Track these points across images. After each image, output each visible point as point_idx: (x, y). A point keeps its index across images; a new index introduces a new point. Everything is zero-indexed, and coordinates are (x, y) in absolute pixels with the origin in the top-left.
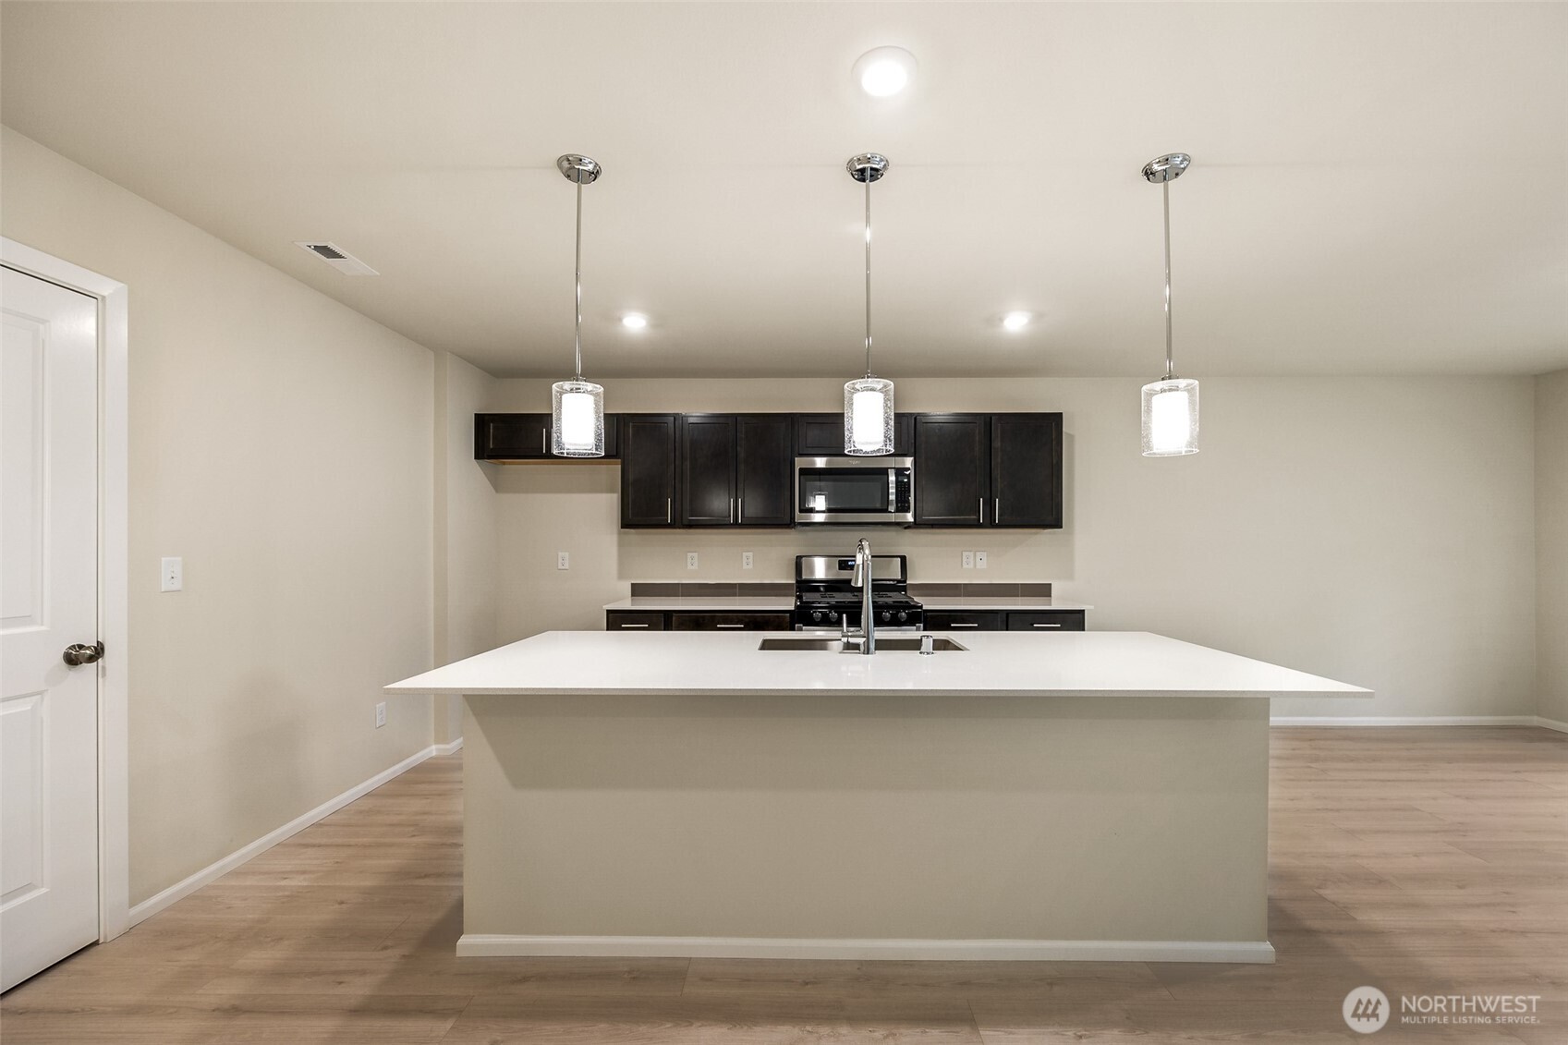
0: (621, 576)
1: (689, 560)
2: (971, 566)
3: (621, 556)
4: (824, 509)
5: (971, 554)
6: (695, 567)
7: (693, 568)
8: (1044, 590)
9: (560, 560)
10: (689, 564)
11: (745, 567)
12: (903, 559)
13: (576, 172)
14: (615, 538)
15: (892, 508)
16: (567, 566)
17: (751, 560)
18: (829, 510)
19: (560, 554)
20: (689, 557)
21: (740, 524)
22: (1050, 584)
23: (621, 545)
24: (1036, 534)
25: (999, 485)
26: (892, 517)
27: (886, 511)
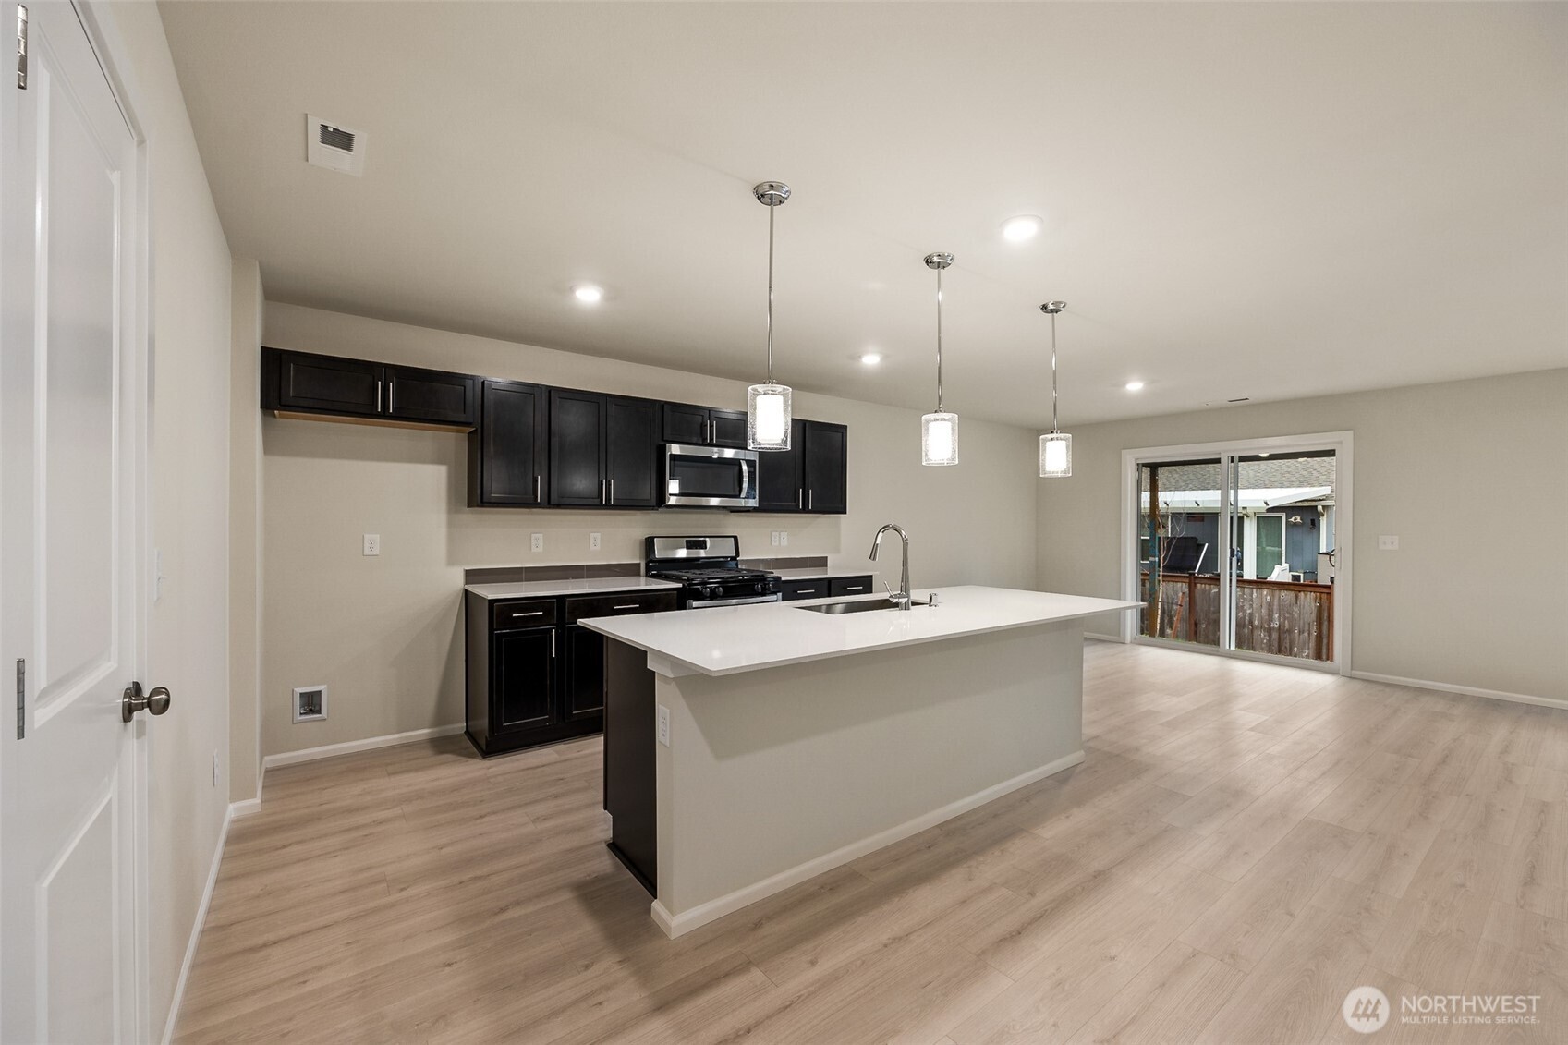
0: (452, 560)
1: (533, 542)
2: (777, 543)
3: (451, 539)
4: (677, 492)
5: (777, 534)
6: (541, 549)
7: (538, 550)
8: (821, 562)
9: (367, 545)
10: (533, 547)
11: (592, 547)
12: (736, 538)
13: (768, 196)
14: (443, 517)
15: (743, 495)
16: (376, 551)
17: (598, 541)
18: (681, 494)
19: (367, 536)
20: (533, 538)
21: (613, 506)
22: (826, 558)
23: (450, 524)
24: (818, 517)
25: (809, 479)
26: (741, 502)
27: (738, 496)
